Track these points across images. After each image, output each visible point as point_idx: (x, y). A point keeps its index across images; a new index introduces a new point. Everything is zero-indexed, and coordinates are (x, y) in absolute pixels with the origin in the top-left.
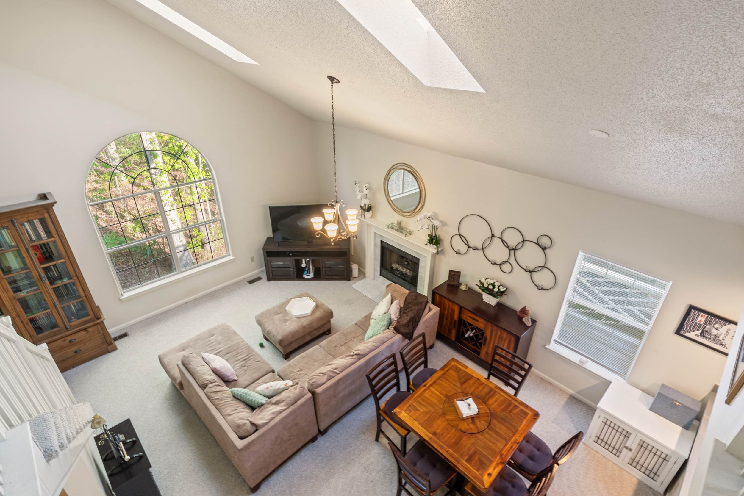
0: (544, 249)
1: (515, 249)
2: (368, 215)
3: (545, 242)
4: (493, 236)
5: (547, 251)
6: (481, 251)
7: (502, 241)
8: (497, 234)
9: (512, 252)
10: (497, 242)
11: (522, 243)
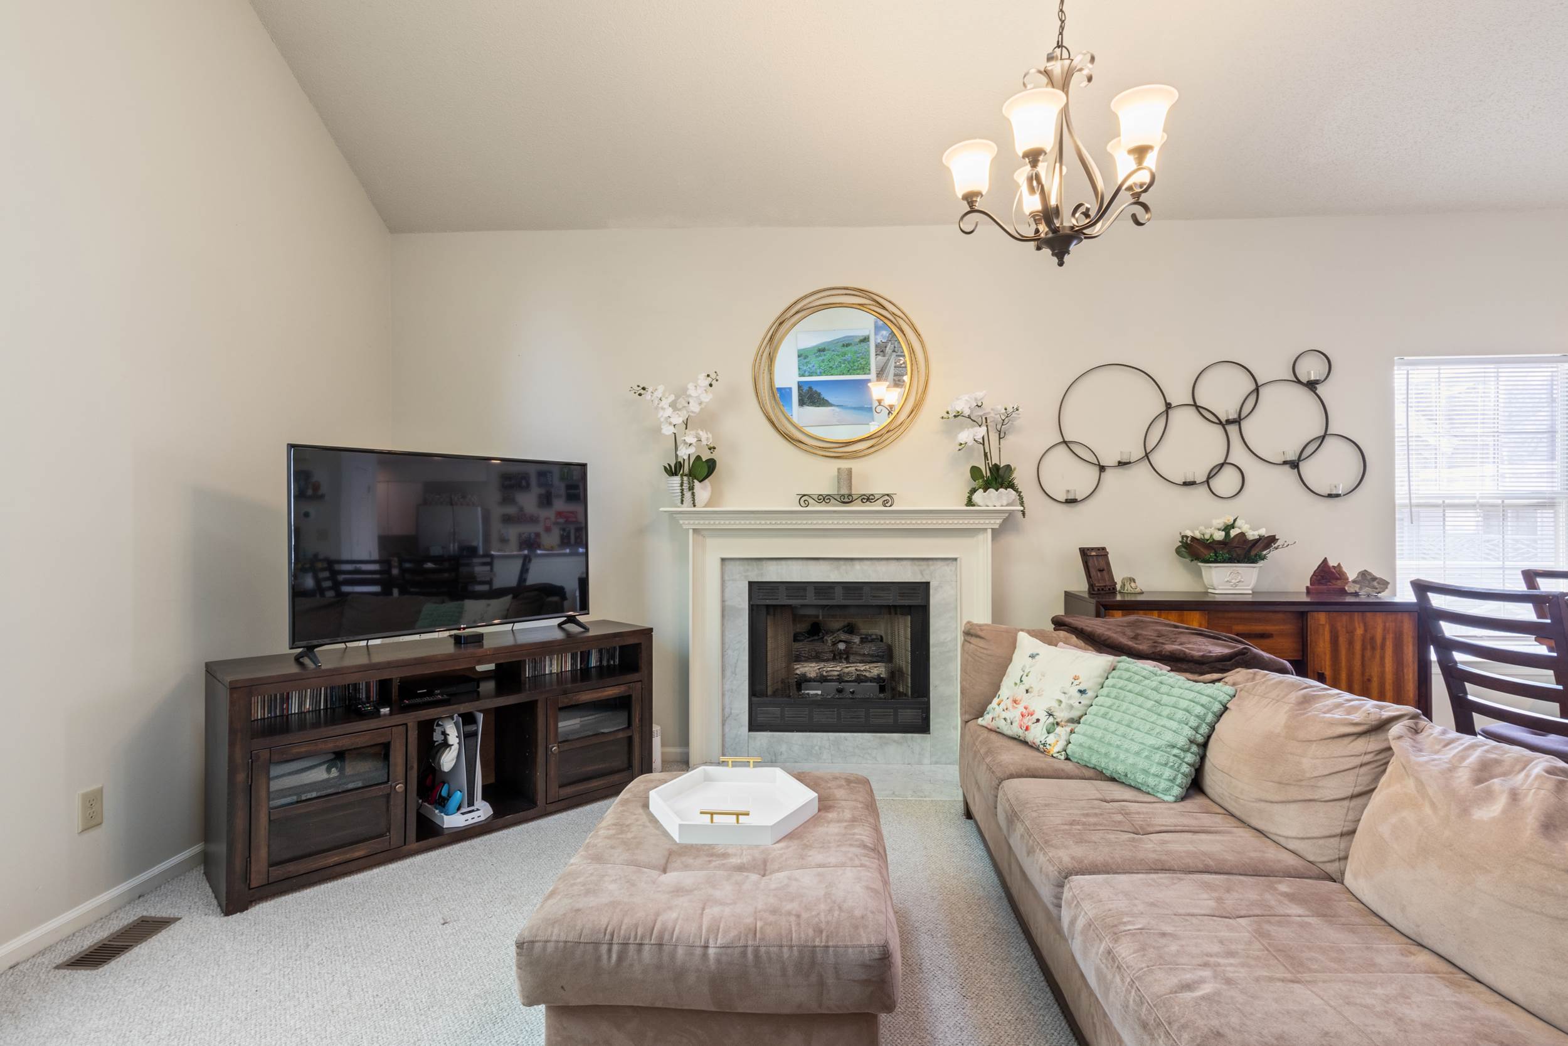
0: (1312, 385)
1: (1238, 421)
2: (703, 491)
3: (1311, 369)
4: (1168, 406)
5: (1320, 389)
6: (1144, 466)
7: (1197, 407)
8: (1179, 394)
9: (1233, 430)
10: (1184, 420)
11: (1254, 396)
